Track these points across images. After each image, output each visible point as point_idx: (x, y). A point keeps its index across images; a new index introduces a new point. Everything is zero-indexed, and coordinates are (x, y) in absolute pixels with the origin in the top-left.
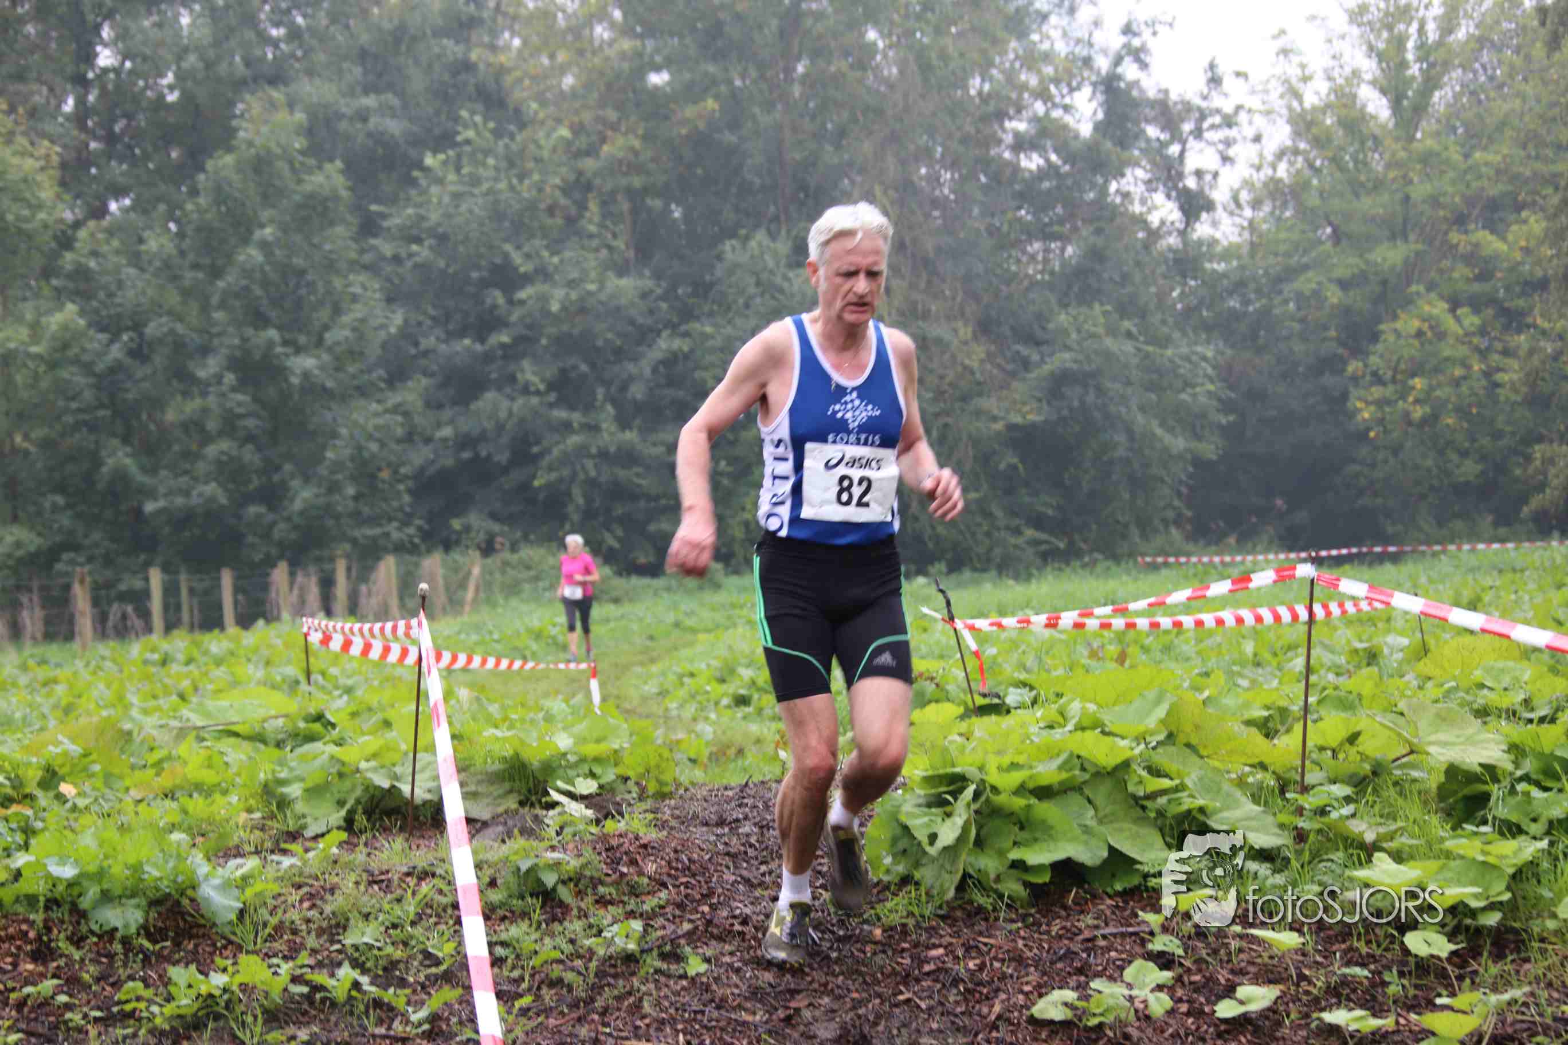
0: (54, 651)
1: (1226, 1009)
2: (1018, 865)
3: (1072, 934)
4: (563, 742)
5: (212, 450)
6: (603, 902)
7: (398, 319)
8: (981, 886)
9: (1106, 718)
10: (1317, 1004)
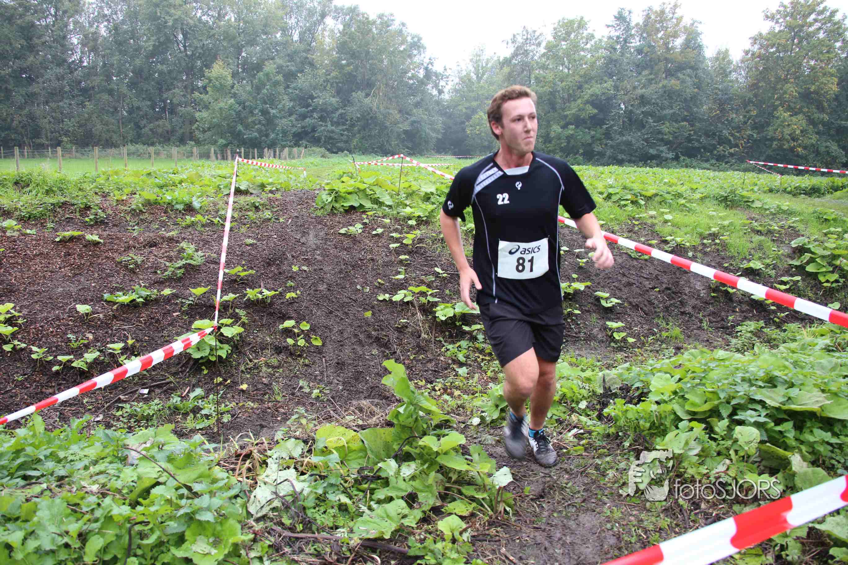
0: (222, 162)
1: (374, 232)
2: (343, 206)
3: (350, 218)
4: (270, 180)
5: (256, 127)
6: (267, 209)
7: (292, 104)
8: (336, 209)
9: (365, 181)
10: (391, 232)
